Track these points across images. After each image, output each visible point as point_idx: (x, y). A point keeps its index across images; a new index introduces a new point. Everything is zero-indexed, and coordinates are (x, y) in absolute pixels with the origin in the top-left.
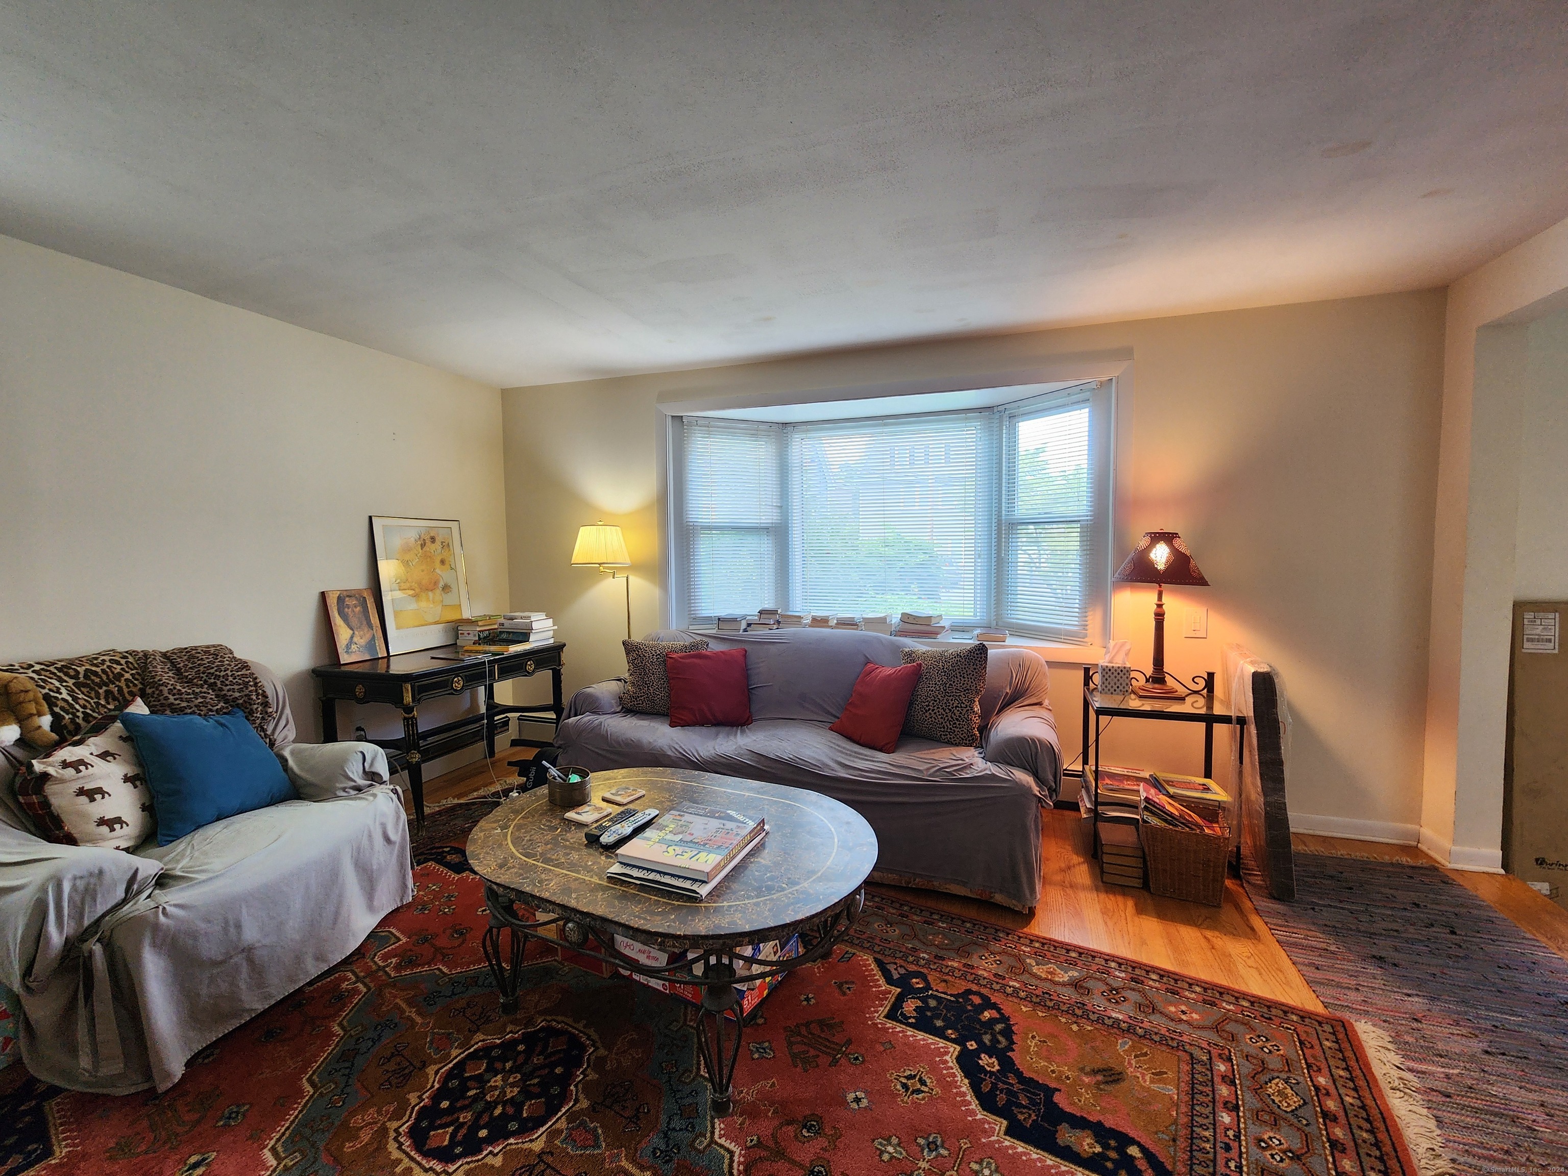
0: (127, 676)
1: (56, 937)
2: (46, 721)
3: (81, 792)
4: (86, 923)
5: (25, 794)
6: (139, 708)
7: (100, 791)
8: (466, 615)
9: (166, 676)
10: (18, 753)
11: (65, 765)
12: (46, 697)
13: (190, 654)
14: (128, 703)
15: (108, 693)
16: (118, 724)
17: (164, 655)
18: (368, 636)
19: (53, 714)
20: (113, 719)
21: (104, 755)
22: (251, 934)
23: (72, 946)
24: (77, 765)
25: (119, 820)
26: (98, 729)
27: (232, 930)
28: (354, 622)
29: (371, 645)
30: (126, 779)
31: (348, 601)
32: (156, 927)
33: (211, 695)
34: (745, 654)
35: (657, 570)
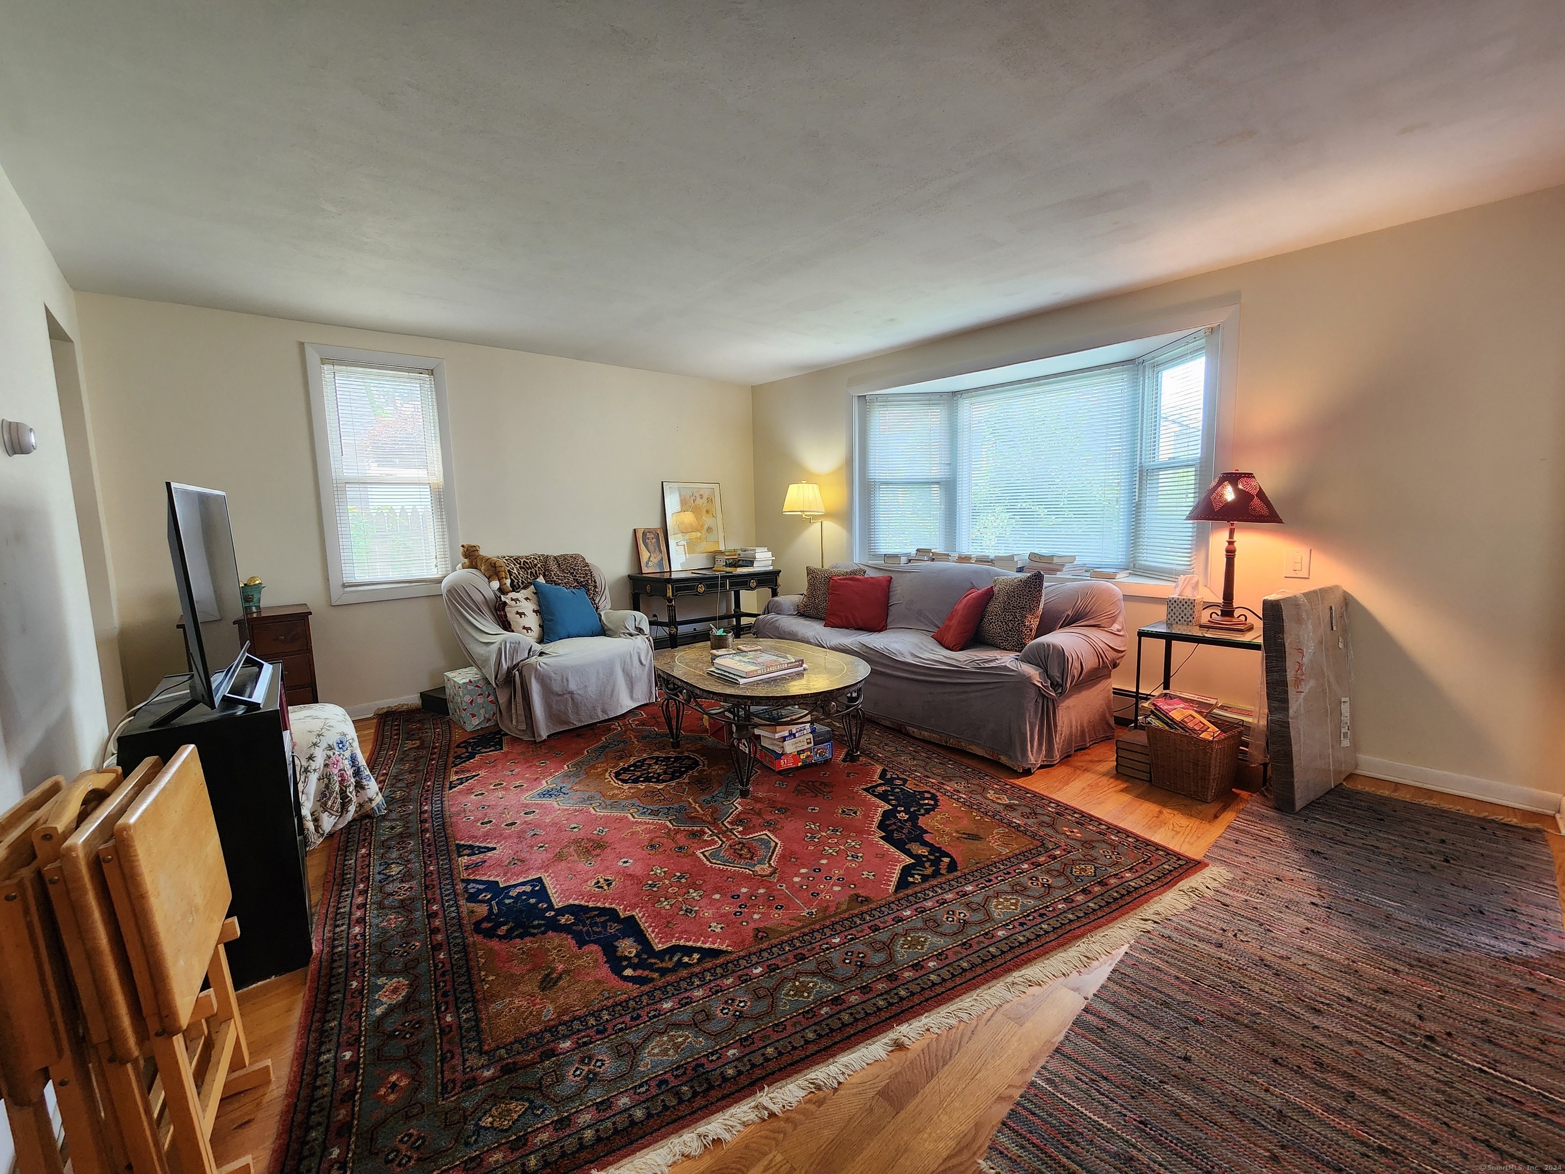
0: (539, 565)
1: (505, 666)
2: (508, 582)
3: (517, 613)
4: (514, 663)
5: (500, 611)
6: (541, 580)
7: (523, 614)
8: (722, 548)
9: (554, 567)
10: (498, 594)
11: (512, 600)
12: (509, 571)
13: (565, 557)
14: (538, 577)
15: (531, 572)
16: (532, 586)
17: (555, 557)
18: (659, 558)
19: (511, 579)
20: (531, 584)
21: (527, 599)
22: (572, 686)
23: (510, 670)
24: (516, 600)
25: (530, 629)
26: (525, 588)
27: (565, 681)
28: (651, 548)
29: (660, 565)
30: (534, 611)
31: (648, 535)
32: (536, 669)
33: (571, 579)
34: (890, 580)
35: (844, 517)
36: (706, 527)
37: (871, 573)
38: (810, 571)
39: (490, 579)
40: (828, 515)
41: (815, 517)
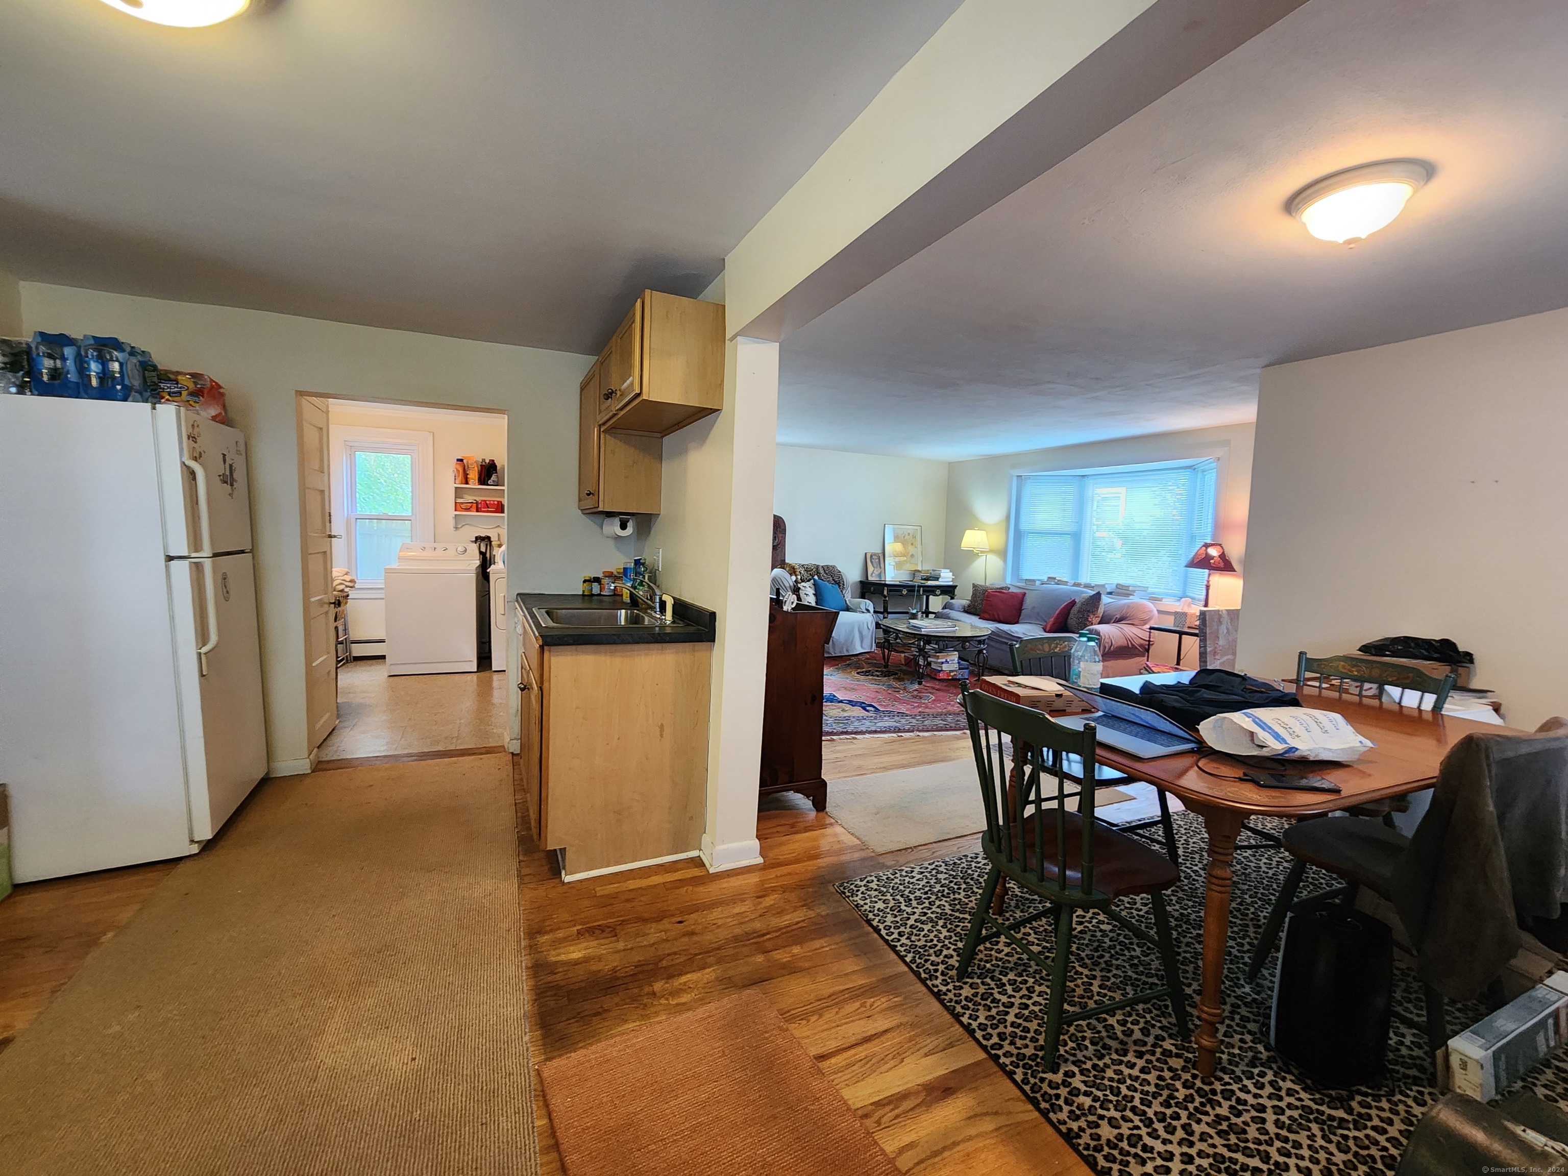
0: (814, 570)
2: (800, 577)
3: (805, 594)
5: (796, 592)
6: (816, 577)
8: (920, 569)
9: (822, 571)
10: (795, 583)
11: (804, 587)
13: (828, 566)
14: (814, 576)
15: (811, 573)
17: (822, 567)
18: (879, 572)
19: (802, 576)
20: (811, 579)
21: (810, 587)
26: (809, 581)
28: (875, 565)
29: (880, 575)
30: (813, 594)
31: (874, 557)
33: (831, 579)
34: (1024, 594)
35: (1002, 554)
36: (910, 554)
37: (1012, 590)
38: (974, 586)
39: (791, 575)
40: (992, 551)
41: (982, 552)
